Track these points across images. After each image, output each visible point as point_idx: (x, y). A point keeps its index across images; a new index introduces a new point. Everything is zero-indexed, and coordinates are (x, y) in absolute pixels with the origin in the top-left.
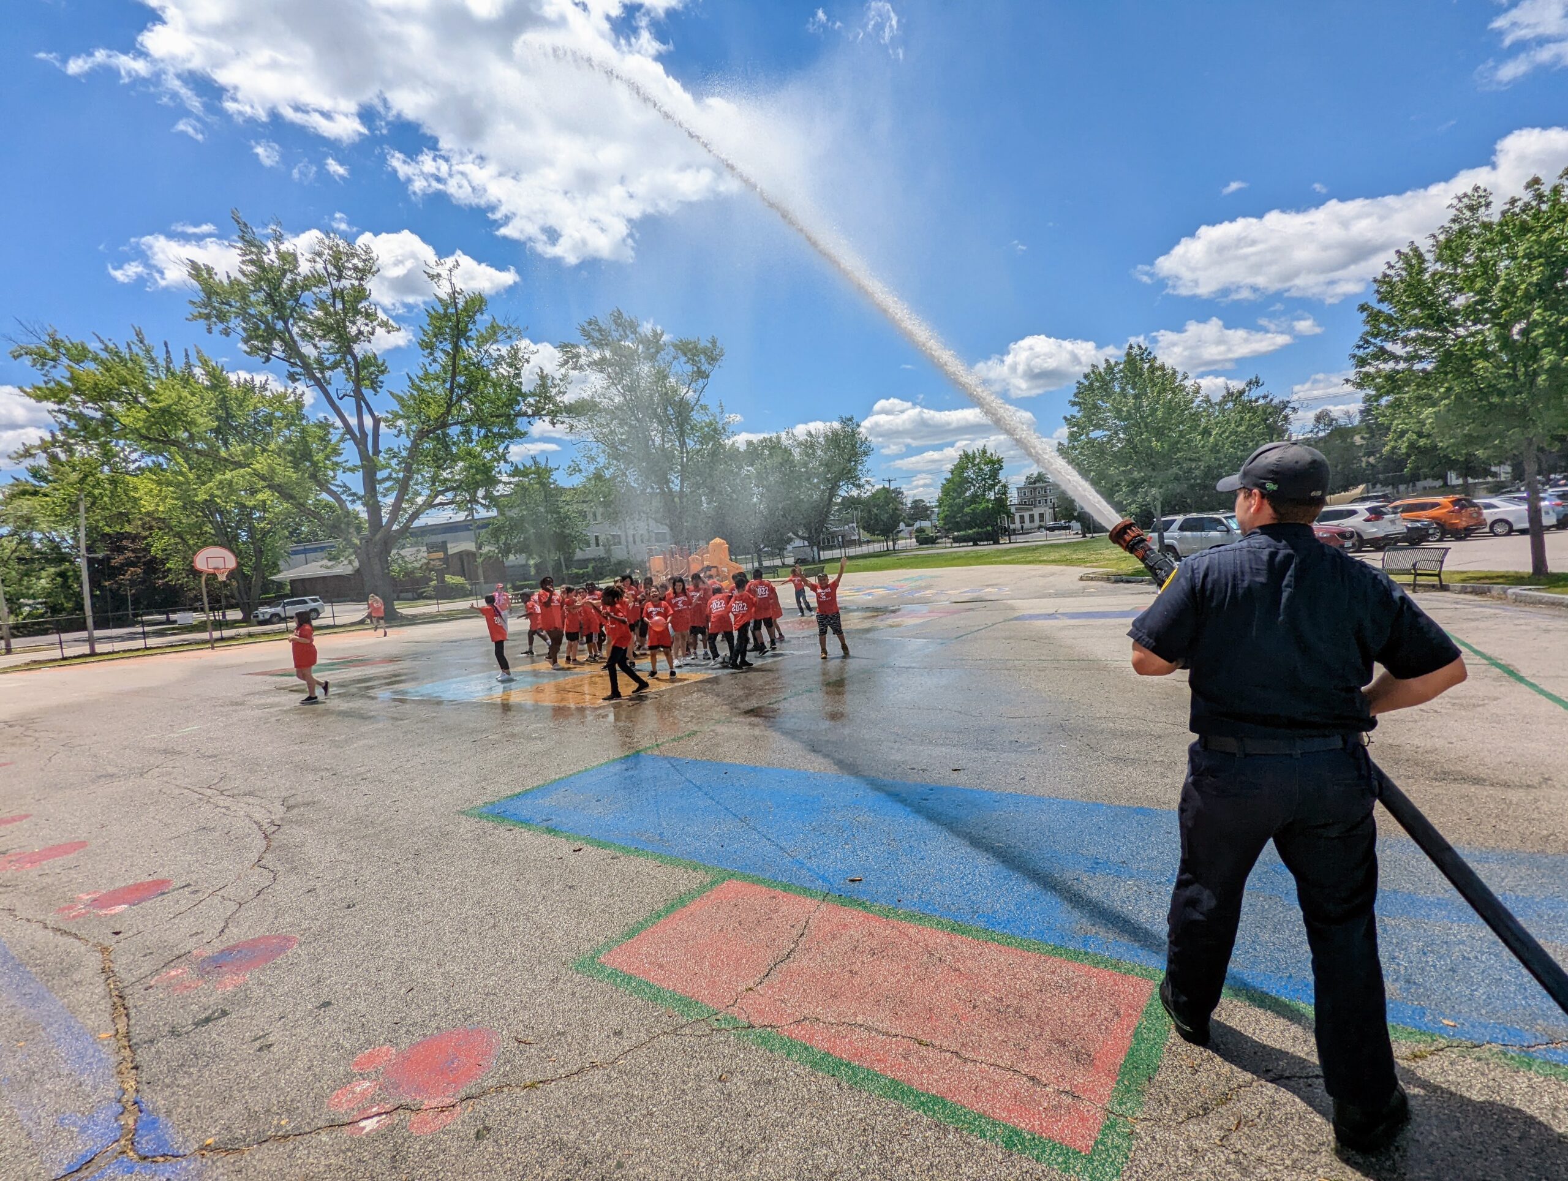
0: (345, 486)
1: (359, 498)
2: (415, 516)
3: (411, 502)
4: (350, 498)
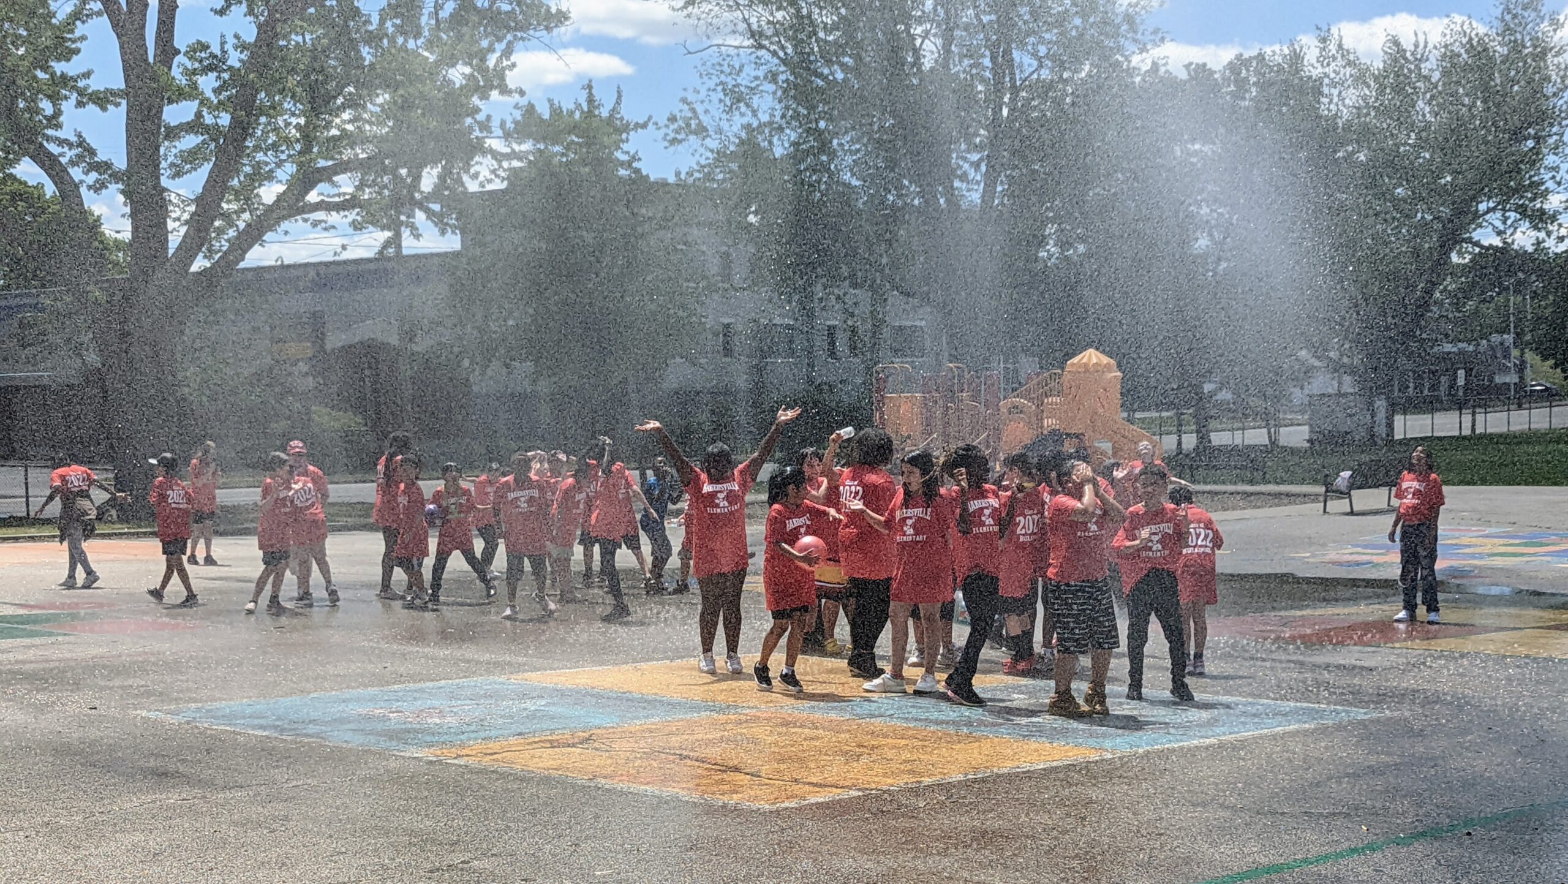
0: (82, 143)
1: (116, 177)
2: (254, 235)
3: (246, 195)
4: (93, 176)
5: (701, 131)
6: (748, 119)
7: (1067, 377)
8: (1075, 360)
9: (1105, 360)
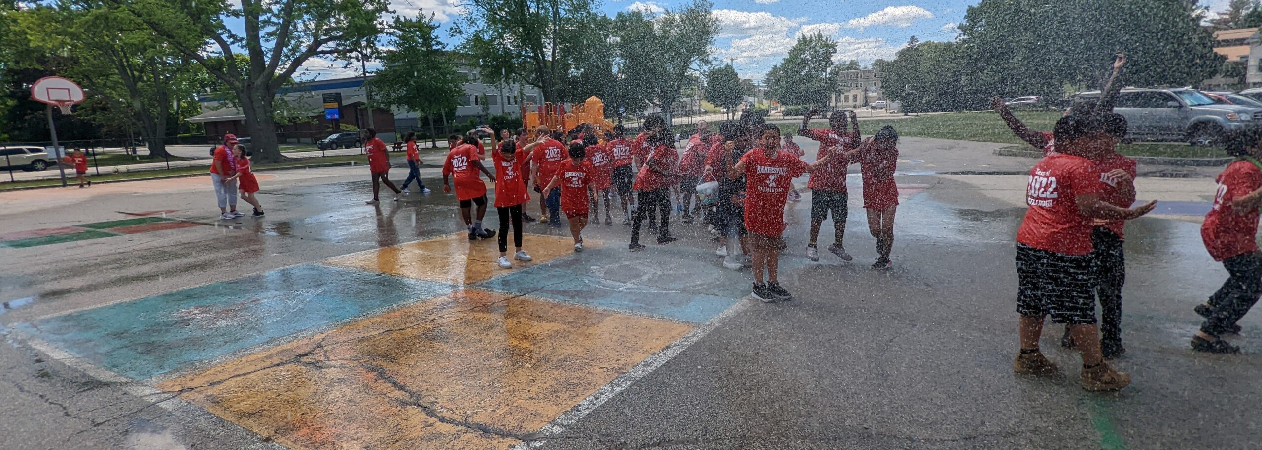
1: (241, 41)
2: (297, 63)
5: (461, 33)
6: (475, 28)
7: (586, 105)
8: (588, 100)
9: (598, 100)
